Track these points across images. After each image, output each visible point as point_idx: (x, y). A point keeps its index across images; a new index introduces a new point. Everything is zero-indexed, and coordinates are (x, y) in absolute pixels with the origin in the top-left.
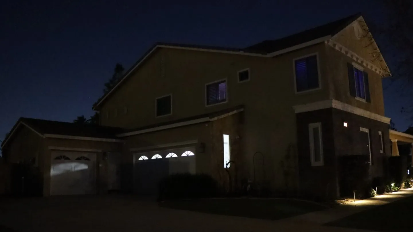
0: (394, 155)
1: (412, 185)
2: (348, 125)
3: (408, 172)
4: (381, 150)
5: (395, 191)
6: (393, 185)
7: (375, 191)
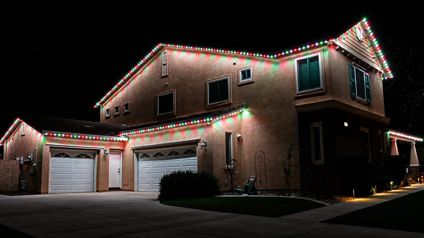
0: (393, 154)
1: (410, 183)
2: (348, 124)
3: (407, 171)
4: (381, 149)
5: (394, 189)
6: (391, 183)
7: (374, 190)
